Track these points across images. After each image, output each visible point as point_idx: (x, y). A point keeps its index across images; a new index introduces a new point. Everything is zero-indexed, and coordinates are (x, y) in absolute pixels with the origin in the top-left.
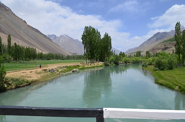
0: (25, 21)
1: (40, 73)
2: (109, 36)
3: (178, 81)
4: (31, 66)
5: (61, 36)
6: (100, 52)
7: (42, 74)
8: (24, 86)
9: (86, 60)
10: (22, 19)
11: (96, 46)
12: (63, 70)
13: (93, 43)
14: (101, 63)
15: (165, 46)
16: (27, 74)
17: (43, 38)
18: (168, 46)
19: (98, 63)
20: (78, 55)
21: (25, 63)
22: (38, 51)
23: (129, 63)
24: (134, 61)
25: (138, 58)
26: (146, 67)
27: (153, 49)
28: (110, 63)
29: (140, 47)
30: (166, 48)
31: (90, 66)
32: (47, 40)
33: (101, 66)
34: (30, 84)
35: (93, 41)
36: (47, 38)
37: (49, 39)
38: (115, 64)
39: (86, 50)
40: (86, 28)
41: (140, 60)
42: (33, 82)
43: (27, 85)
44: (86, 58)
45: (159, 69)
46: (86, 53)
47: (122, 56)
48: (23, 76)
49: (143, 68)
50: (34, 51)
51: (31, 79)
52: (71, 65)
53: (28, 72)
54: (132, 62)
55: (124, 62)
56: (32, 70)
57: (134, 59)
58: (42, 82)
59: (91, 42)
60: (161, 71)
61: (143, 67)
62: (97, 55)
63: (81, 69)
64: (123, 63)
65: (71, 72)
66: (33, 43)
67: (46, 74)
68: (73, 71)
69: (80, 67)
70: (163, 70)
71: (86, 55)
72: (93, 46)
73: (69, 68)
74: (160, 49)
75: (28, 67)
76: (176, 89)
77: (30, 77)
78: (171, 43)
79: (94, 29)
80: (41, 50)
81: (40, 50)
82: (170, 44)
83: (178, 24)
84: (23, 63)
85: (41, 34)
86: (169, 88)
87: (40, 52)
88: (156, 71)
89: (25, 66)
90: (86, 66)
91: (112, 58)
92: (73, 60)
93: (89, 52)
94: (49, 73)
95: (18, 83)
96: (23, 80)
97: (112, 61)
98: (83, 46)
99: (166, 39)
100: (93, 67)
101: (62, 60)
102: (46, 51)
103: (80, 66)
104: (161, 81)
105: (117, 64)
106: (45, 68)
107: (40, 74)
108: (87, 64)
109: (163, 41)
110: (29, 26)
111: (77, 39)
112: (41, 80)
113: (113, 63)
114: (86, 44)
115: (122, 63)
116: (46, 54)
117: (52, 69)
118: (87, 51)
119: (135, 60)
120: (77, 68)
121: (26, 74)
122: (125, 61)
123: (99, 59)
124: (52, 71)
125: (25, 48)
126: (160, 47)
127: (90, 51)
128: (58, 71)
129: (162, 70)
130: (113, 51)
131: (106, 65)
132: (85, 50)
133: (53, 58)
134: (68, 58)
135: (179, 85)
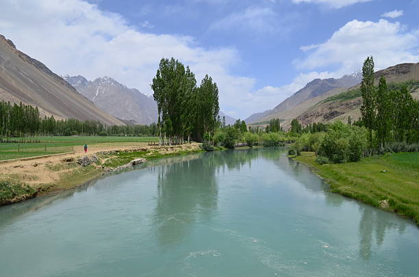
0: (10, 42)
1: (57, 168)
2: (213, 83)
3: (382, 188)
4: (30, 150)
5: (98, 80)
6: (194, 119)
7: (62, 171)
8: (20, 201)
9: (163, 136)
10: (4, 37)
11: (185, 105)
12: (110, 162)
13: (179, 97)
14: (195, 146)
15: (330, 108)
16: (27, 171)
17: (55, 84)
18: (338, 110)
19: (188, 145)
20: (136, 126)
21: (13, 142)
22: (44, 115)
23: (256, 145)
24: (266, 141)
25: (276, 134)
26: (299, 154)
27: (306, 116)
28: (215, 144)
29: (276, 111)
30: (333, 114)
31: (170, 151)
32: (64, 88)
33: (195, 152)
34: (35, 195)
35: (179, 95)
36: (63, 84)
37: (69, 86)
38: (226, 147)
39: (161, 114)
40: (164, 62)
41: (281, 138)
42: (43, 190)
43: (27, 199)
44: (163, 132)
45: (331, 159)
46: (161, 120)
47: (239, 129)
48: (17, 176)
49: (290, 156)
50: (35, 113)
51: (38, 182)
52: (128, 148)
53: (28, 164)
54: (263, 142)
55: (246, 143)
56: (38, 161)
57: (267, 136)
58: (64, 190)
59: (175, 95)
60: (336, 166)
61: (290, 154)
62: (187, 126)
63: (152, 158)
64: (244, 145)
65: (129, 165)
66: (29, 95)
67: (71, 170)
68: (134, 164)
69: (149, 154)
70: (340, 163)
71: (163, 126)
72: (179, 105)
73: (124, 156)
74: (321, 115)
75: (22, 153)
76: (383, 206)
77: (35, 178)
78: (343, 103)
79: (181, 67)
80: (49, 111)
81: (46, 112)
82: (342, 105)
83: (369, 62)
84: (7, 142)
85: (50, 73)
86: (366, 203)
87: (49, 116)
88: (324, 165)
89: (17, 151)
90: (162, 152)
91: (219, 133)
92: (126, 137)
93: (169, 120)
94: (78, 168)
95: (6, 194)
96: (19, 187)
97: (220, 141)
98: (155, 104)
99: (332, 94)
100: (178, 154)
101: (101, 137)
102: (61, 114)
103: (149, 152)
104: (344, 188)
105: (230, 146)
106: (69, 156)
107: (58, 170)
108: (164, 146)
109: (325, 97)
110: (21, 54)
111: (135, 89)
112: (61, 186)
113: (222, 145)
114: (162, 101)
115: (241, 146)
116: (62, 121)
117: (86, 159)
118: (165, 117)
119: (270, 139)
120: (141, 157)
121: (23, 169)
122: (247, 141)
123: (192, 136)
124: (85, 163)
125: (13, 105)
126: (320, 110)
127: (171, 117)
128: (98, 163)
129: (337, 161)
130: (221, 118)
131: (208, 150)
132: (159, 113)
133: (79, 132)
134: (115, 131)
135: (389, 197)
